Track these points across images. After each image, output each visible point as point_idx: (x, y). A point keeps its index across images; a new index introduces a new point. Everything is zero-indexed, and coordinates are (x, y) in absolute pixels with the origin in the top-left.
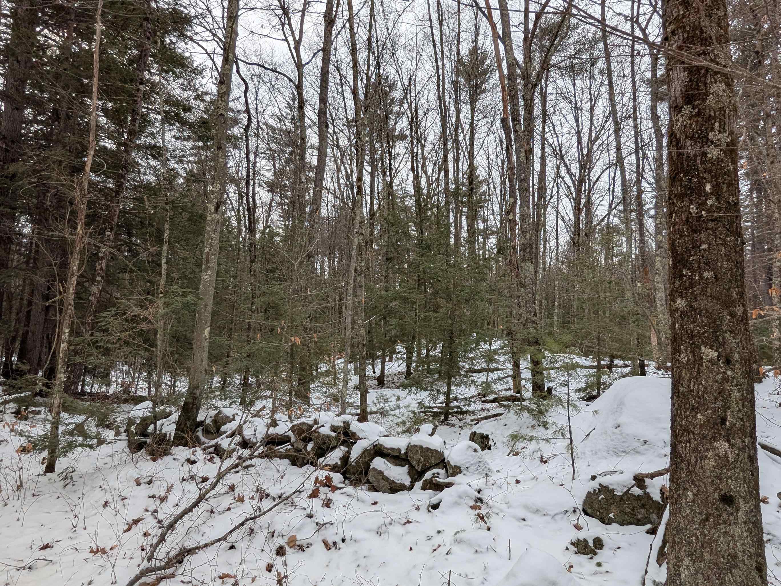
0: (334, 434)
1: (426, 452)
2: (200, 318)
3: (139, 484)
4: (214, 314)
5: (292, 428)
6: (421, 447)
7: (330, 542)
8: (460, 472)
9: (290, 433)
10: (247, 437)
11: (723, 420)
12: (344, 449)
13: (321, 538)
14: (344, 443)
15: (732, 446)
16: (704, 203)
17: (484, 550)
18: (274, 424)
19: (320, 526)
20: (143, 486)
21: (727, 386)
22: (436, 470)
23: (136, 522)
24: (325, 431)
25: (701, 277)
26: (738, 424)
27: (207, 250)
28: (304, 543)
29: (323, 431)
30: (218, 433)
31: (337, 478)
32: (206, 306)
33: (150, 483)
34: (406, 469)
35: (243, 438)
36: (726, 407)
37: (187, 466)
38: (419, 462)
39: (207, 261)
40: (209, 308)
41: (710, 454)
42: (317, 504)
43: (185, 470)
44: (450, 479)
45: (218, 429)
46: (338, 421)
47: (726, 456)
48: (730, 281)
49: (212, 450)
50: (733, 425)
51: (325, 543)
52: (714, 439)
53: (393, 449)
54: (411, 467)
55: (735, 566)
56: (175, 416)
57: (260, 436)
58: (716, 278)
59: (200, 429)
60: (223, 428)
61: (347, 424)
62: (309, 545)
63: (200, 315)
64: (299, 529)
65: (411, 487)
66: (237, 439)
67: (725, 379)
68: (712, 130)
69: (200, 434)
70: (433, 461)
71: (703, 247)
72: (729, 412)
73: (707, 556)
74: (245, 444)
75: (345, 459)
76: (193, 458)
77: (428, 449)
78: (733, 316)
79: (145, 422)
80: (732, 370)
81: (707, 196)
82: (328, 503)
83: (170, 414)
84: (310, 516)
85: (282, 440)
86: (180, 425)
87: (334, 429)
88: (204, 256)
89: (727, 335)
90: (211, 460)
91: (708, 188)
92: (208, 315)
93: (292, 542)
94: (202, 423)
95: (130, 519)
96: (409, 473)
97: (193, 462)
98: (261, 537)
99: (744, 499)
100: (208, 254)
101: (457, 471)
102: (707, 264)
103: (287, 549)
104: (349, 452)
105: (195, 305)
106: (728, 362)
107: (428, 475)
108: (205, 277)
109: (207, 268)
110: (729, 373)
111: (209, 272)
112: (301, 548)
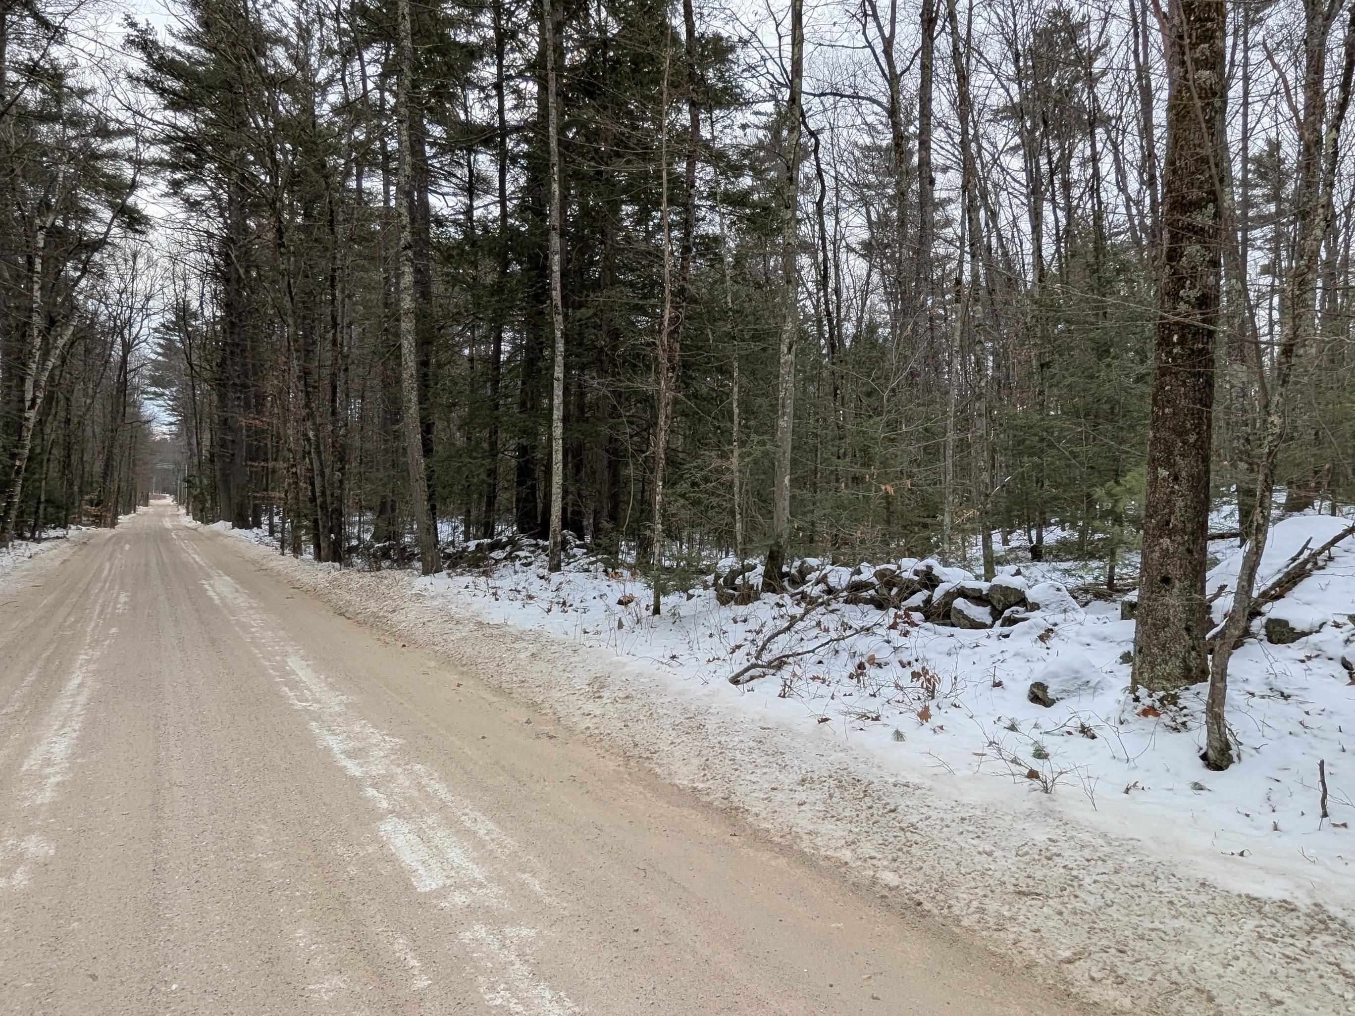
0: (916, 578)
1: (1006, 590)
2: (779, 467)
3: (736, 622)
4: (794, 462)
5: (875, 575)
6: (1001, 587)
7: (905, 661)
8: (1039, 608)
9: (874, 580)
10: (832, 585)
11: (1168, 523)
12: (926, 592)
13: (897, 659)
14: (927, 588)
15: (1173, 541)
16: (1170, 352)
17: (1035, 659)
18: (859, 572)
19: (896, 649)
20: (740, 624)
21: (1174, 497)
22: (1014, 608)
23: (739, 647)
24: (908, 575)
25: (1163, 412)
26: (1180, 526)
27: (782, 395)
28: (882, 661)
29: (905, 575)
30: (804, 582)
31: (917, 616)
32: (784, 453)
33: (745, 621)
34: (988, 609)
35: (828, 585)
36: (1171, 513)
37: (776, 609)
38: (1000, 600)
39: (783, 407)
40: (788, 455)
41: (1157, 548)
42: (894, 634)
43: (776, 612)
44: (1027, 614)
45: (804, 579)
46: (921, 565)
47: (1167, 549)
48: (1186, 415)
49: (799, 596)
50: (1175, 526)
51: (901, 662)
52: (1161, 536)
53: (973, 590)
54: (994, 608)
55: (1167, 626)
56: (760, 569)
57: (844, 584)
58: (1174, 414)
59: (786, 579)
60: (808, 577)
61: (930, 568)
62: (887, 664)
63: (779, 461)
64: (877, 651)
65: (991, 626)
66: (821, 587)
67: (1172, 492)
68: (1183, 287)
69: (786, 584)
70: (1012, 599)
71: (1167, 388)
72: (1173, 517)
73: (1149, 621)
74: (830, 591)
75: (928, 601)
76: (781, 602)
77: (1007, 588)
78: (1185, 443)
79: (734, 574)
80: (1179, 485)
81: (1174, 345)
82: (906, 634)
83: (754, 567)
84: (888, 642)
85: (866, 586)
86: (767, 575)
87: (916, 573)
88: (780, 401)
89: (1178, 458)
90: (798, 605)
91: (1175, 338)
92: (787, 463)
93: (872, 660)
94: (787, 574)
95: (733, 645)
96: (991, 614)
97: (783, 606)
98: (844, 656)
99: (1180, 580)
100: (783, 398)
101: (1035, 607)
102: (1168, 402)
103: (867, 665)
104: (931, 597)
105: (774, 453)
106: (1176, 479)
107: (1007, 613)
108: (782, 423)
109: (784, 414)
110: (1176, 487)
111: (786, 418)
112: (880, 666)
